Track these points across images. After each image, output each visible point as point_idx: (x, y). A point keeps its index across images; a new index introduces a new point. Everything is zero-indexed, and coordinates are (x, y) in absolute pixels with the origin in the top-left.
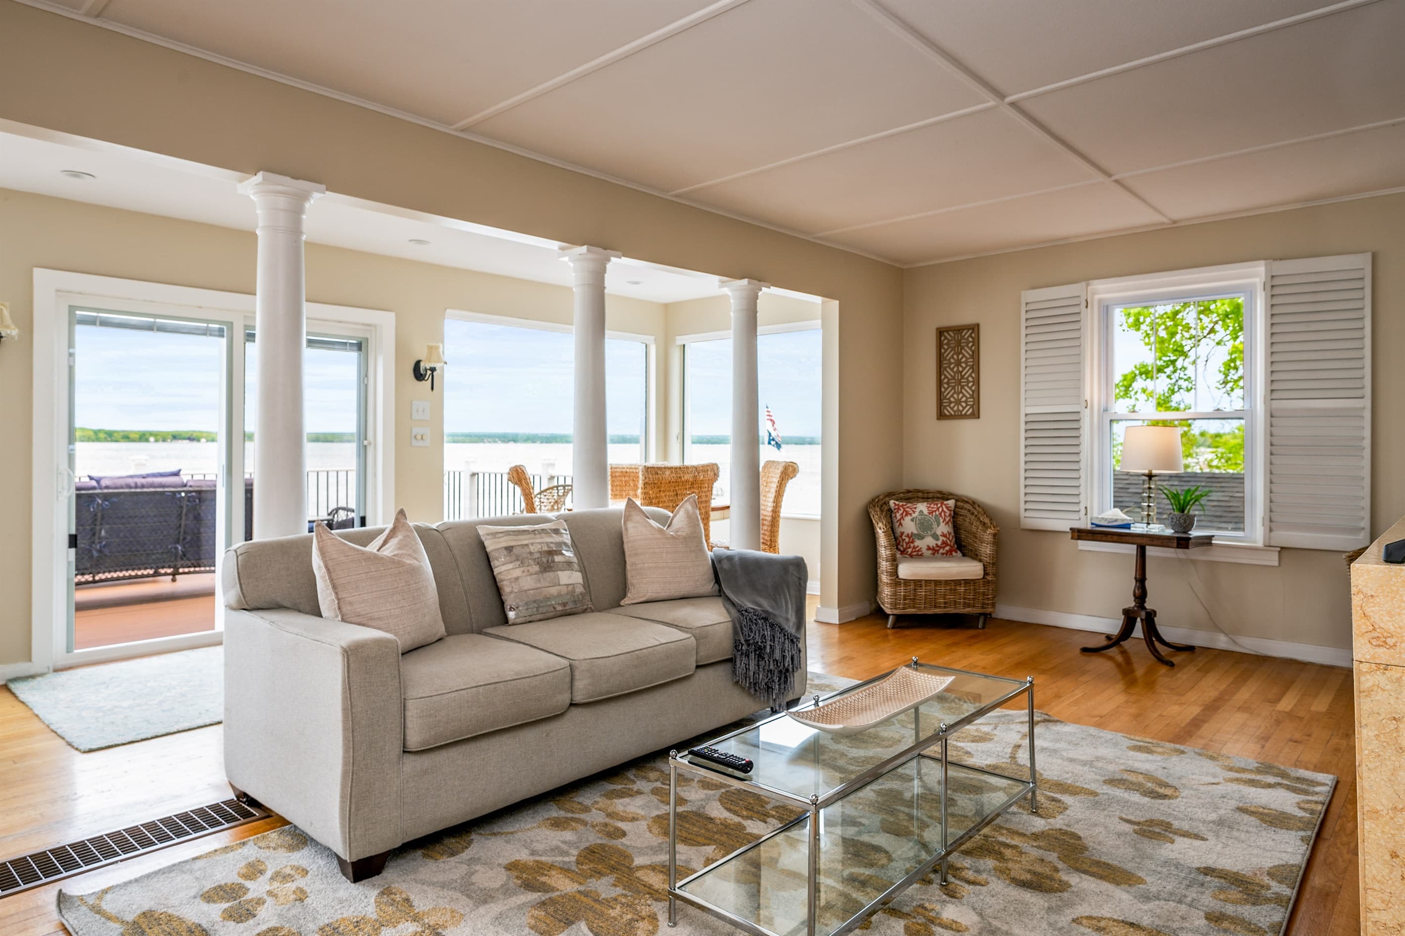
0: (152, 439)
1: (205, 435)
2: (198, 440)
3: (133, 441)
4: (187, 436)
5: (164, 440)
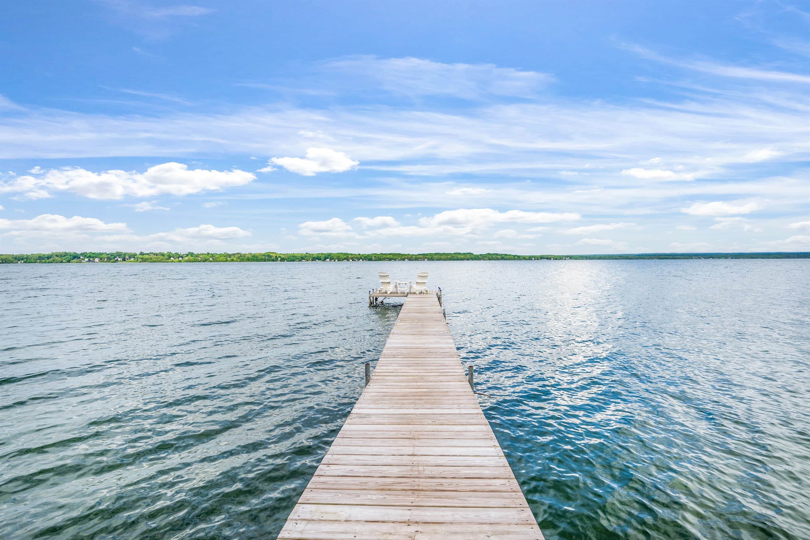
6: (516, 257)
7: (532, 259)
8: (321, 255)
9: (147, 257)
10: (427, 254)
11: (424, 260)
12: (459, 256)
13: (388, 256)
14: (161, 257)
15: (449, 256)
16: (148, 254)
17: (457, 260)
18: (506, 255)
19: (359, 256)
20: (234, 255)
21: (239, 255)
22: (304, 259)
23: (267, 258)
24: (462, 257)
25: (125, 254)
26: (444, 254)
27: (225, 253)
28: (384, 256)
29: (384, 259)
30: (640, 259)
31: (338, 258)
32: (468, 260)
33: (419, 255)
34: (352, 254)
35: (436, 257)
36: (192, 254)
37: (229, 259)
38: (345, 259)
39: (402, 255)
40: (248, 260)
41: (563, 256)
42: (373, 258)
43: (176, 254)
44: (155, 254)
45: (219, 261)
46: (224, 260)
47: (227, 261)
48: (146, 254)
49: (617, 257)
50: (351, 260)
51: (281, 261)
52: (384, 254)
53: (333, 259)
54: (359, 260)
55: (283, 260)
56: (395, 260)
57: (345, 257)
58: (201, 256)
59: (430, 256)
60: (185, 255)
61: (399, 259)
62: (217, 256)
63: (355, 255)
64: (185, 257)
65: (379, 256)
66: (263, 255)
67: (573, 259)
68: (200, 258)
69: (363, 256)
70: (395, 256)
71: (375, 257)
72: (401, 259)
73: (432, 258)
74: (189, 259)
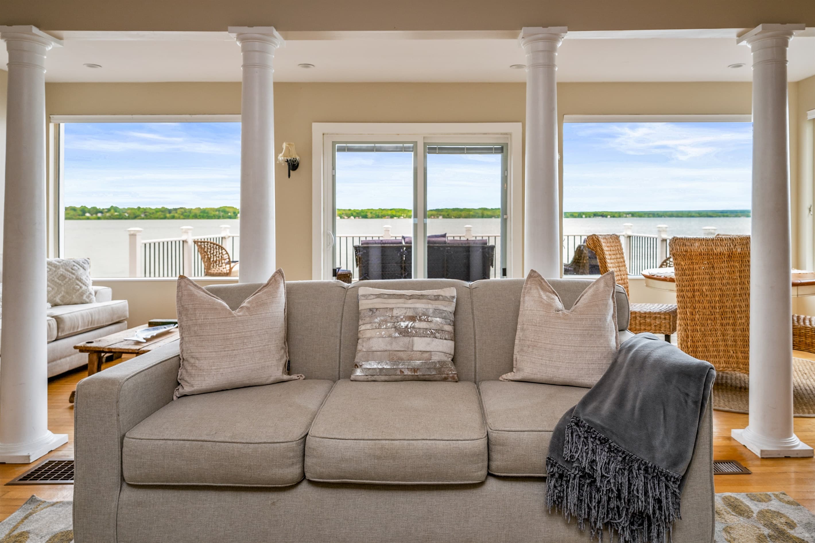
0: (584, 216)
1: (610, 213)
2: (606, 217)
3: (575, 217)
4: (601, 214)
5: (590, 217)
7: (582, 217)
10: (442, 210)
11: (438, 217)
13: (389, 213)
15: (471, 213)
19: (350, 212)
20: (176, 210)
21: (183, 210)
23: (222, 214)
24: (489, 213)
26: (464, 210)
27: (163, 208)
28: (384, 212)
29: (383, 216)
35: (455, 213)
36: (116, 209)
37: (168, 215)
40: (195, 217)
41: (623, 212)
42: (369, 215)
43: (94, 208)
45: (155, 219)
46: (162, 216)
47: (165, 218)
49: (693, 214)
52: (384, 209)
54: (349, 217)
56: (399, 217)
58: (129, 211)
59: (447, 212)
60: (106, 210)
61: (403, 216)
62: (151, 212)
63: (344, 210)
64: (107, 212)
65: (377, 212)
66: (218, 210)
67: (636, 217)
68: (128, 214)
69: (355, 212)
70: (398, 212)
71: (371, 213)
72: (406, 216)
73: (448, 215)
74: (112, 215)
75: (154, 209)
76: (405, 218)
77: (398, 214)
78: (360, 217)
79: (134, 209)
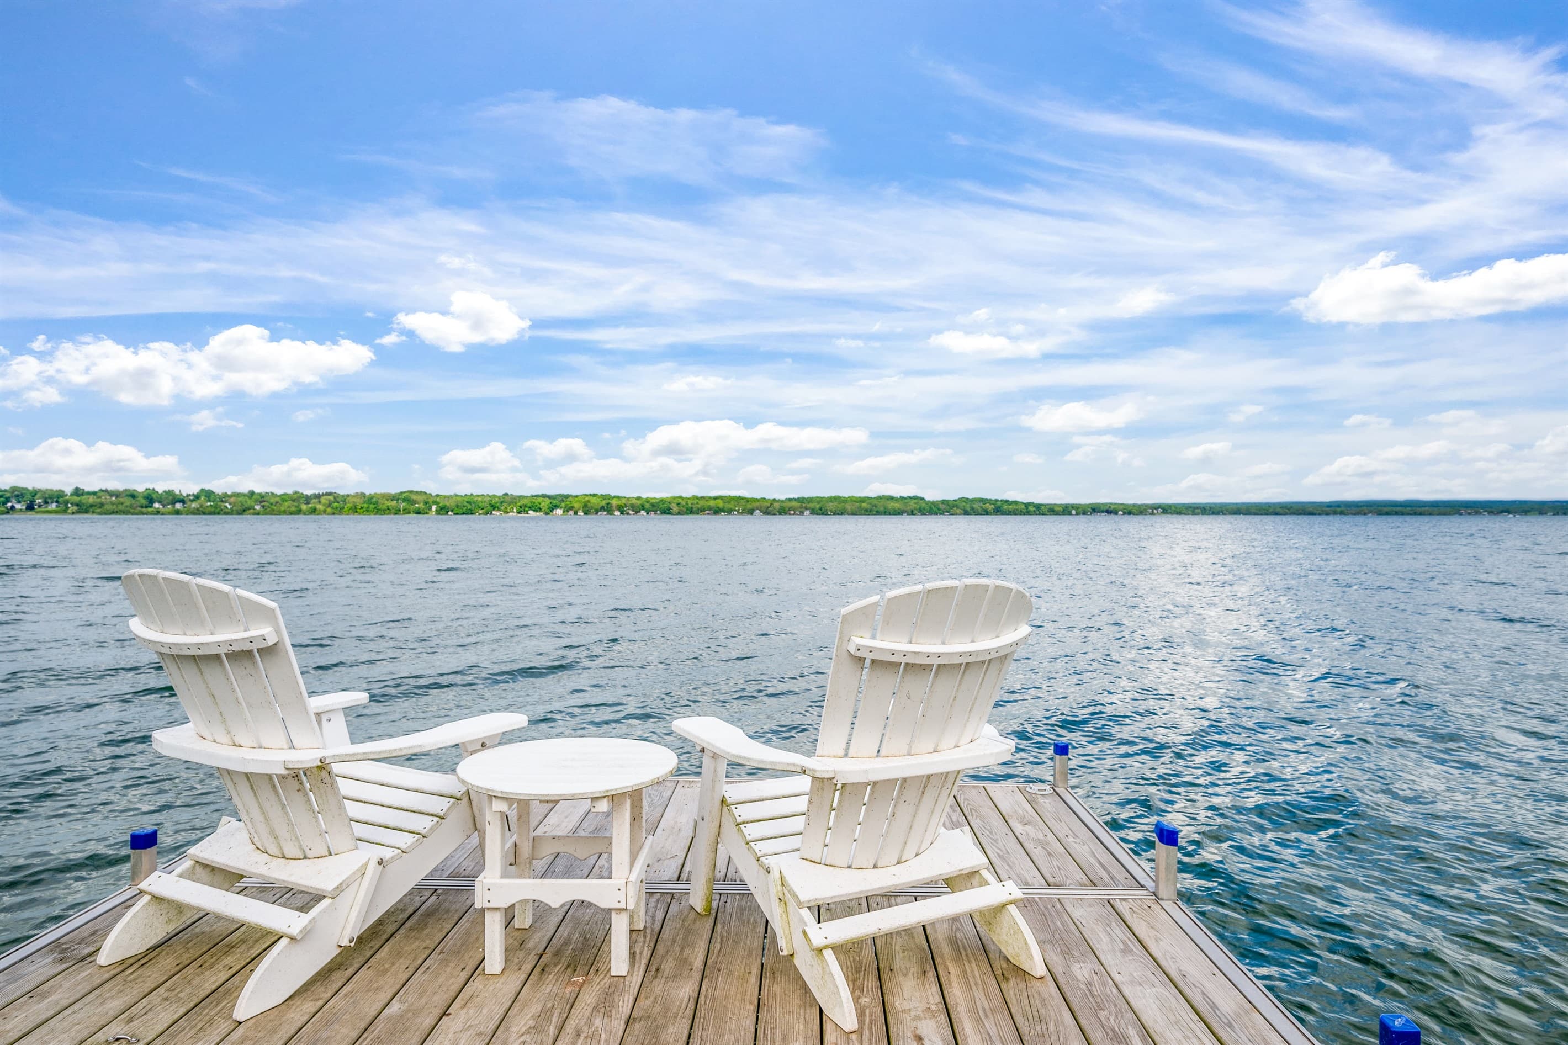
6: (1031, 508)
7: (1070, 514)
8: (540, 499)
9: (91, 500)
10: (810, 500)
11: (802, 513)
12: (891, 505)
13: (712, 503)
14: (128, 501)
15: (864, 505)
16: (94, 493)
17: (885, 513)
18: (1007, 501)
19: (639, 502)
20: (318, 496)
21: (331, 498)
22: (499, 510)
23: (403, 505)
24: (897, 505)
25: (35, 493)
26: (851, 498)
27: (295, 492)
28: (702, 503)
29: (701, 511)
30: (1335, 513)
31: (585, 506)
32: (912, 513)
33: (790, 500)
34: (619, 498)
35: (831, 506)
36: (209, 494)
37: (304, 507)
38: (602, 509)
39: (748, 500)
40: (355, 510)
41: (1147, 505)
42: (675, 508)
43: (169, 493)
44: (111, 494)
45: (280, 513)
46: (293, 509)
47: (299, 512)
48: (89, 493)
49: (1278, 510)
50: (617, 513)
51: (438, 512)
52: (702, 498)
53: (571, 508)
54: (637, 512)
55: (443, 510)
56: (730, 512)
57: (604, 503)
58: (232, 500)
59: (819, 503)
60: (192, 498)
61: (738, 511)
62: (272, 500)
63: (628, 499)
64: (192, 501)
65: (690, 502)
66: (394, 498)
67: (1171, 513)
68: (230, 504)
69: (648, 502)
70: (729, 502)
71: (678, 504)
72: (743, 510)
73: (821, 509)
74: (201, 506)
75: (280, 496)
76: (742, 513)
77: (728, 506)
78: (658, 512)
79: (244, 495)
